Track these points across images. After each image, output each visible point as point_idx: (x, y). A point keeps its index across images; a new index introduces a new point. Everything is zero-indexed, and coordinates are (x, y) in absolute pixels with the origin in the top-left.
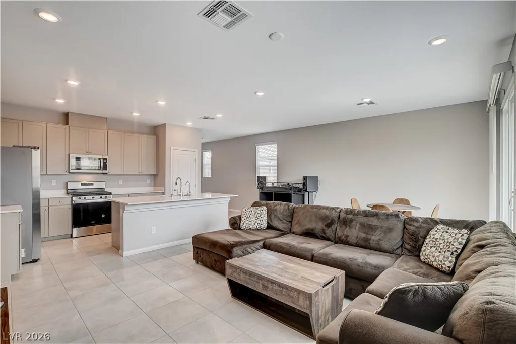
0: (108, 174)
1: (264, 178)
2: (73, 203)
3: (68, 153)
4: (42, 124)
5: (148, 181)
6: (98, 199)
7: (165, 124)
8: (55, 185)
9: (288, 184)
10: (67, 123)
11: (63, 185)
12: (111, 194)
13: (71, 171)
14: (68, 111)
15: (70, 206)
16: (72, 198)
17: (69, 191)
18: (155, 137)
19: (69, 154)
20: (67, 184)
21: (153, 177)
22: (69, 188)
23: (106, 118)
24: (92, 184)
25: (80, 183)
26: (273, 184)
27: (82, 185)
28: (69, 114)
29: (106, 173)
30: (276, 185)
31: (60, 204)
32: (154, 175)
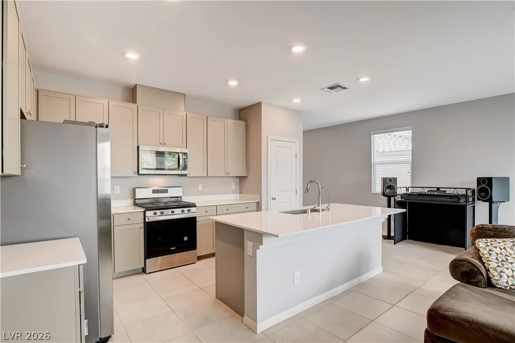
0: (188, 176)
1: (394, 180)
2: (147, 220)
3: (137, 145)
4: (101, 101)
5: (233, 186)
6: (178, 214)
7: (261, 102)
8: (118, 192)
9: (438, 189)
10: (134, 100)
11: (129, 193)
12: (195, 206)
13: (141, 172)
14: (136, 83)
15: (142, 225)
16: (144, 212)
17: (137, 202)
18: (243, 123)
19: (138, 147)
20: (134, 191)
21: (238, 179)
22: (137, 197)
23: (185, 95)
24: (166, 191)
25: (150, 190)
26: (407, 190)
27: (154, 191)
28: (137, 86)
29: (185, 175)
30: (410, 191)
31: (129, 222)
32: (240, 177)
